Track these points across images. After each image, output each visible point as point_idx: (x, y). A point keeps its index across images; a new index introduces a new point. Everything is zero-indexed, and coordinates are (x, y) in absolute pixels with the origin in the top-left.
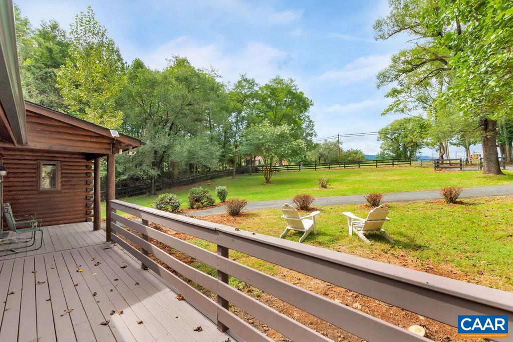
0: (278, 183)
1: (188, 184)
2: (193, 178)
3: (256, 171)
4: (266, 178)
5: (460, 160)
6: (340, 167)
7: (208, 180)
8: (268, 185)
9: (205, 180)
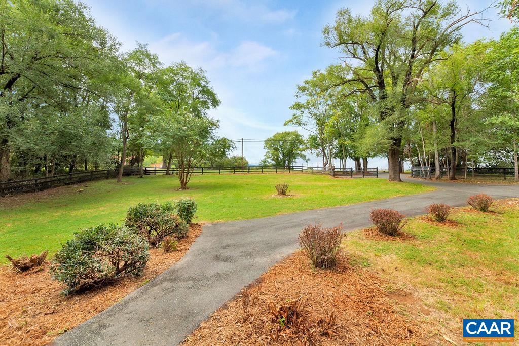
0: (197, 189)
1: (33, 191)
2: (43, 181)
3: (146, 173)
4: (182, 182)
5: (351, 169)
6: (243, 171)
7: (73, 183)
8: (184, 191)
9: (69, 184)
